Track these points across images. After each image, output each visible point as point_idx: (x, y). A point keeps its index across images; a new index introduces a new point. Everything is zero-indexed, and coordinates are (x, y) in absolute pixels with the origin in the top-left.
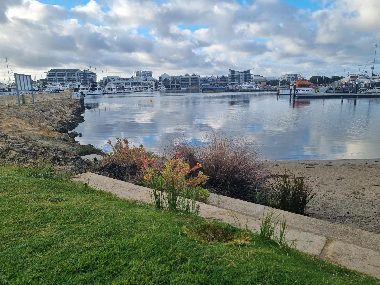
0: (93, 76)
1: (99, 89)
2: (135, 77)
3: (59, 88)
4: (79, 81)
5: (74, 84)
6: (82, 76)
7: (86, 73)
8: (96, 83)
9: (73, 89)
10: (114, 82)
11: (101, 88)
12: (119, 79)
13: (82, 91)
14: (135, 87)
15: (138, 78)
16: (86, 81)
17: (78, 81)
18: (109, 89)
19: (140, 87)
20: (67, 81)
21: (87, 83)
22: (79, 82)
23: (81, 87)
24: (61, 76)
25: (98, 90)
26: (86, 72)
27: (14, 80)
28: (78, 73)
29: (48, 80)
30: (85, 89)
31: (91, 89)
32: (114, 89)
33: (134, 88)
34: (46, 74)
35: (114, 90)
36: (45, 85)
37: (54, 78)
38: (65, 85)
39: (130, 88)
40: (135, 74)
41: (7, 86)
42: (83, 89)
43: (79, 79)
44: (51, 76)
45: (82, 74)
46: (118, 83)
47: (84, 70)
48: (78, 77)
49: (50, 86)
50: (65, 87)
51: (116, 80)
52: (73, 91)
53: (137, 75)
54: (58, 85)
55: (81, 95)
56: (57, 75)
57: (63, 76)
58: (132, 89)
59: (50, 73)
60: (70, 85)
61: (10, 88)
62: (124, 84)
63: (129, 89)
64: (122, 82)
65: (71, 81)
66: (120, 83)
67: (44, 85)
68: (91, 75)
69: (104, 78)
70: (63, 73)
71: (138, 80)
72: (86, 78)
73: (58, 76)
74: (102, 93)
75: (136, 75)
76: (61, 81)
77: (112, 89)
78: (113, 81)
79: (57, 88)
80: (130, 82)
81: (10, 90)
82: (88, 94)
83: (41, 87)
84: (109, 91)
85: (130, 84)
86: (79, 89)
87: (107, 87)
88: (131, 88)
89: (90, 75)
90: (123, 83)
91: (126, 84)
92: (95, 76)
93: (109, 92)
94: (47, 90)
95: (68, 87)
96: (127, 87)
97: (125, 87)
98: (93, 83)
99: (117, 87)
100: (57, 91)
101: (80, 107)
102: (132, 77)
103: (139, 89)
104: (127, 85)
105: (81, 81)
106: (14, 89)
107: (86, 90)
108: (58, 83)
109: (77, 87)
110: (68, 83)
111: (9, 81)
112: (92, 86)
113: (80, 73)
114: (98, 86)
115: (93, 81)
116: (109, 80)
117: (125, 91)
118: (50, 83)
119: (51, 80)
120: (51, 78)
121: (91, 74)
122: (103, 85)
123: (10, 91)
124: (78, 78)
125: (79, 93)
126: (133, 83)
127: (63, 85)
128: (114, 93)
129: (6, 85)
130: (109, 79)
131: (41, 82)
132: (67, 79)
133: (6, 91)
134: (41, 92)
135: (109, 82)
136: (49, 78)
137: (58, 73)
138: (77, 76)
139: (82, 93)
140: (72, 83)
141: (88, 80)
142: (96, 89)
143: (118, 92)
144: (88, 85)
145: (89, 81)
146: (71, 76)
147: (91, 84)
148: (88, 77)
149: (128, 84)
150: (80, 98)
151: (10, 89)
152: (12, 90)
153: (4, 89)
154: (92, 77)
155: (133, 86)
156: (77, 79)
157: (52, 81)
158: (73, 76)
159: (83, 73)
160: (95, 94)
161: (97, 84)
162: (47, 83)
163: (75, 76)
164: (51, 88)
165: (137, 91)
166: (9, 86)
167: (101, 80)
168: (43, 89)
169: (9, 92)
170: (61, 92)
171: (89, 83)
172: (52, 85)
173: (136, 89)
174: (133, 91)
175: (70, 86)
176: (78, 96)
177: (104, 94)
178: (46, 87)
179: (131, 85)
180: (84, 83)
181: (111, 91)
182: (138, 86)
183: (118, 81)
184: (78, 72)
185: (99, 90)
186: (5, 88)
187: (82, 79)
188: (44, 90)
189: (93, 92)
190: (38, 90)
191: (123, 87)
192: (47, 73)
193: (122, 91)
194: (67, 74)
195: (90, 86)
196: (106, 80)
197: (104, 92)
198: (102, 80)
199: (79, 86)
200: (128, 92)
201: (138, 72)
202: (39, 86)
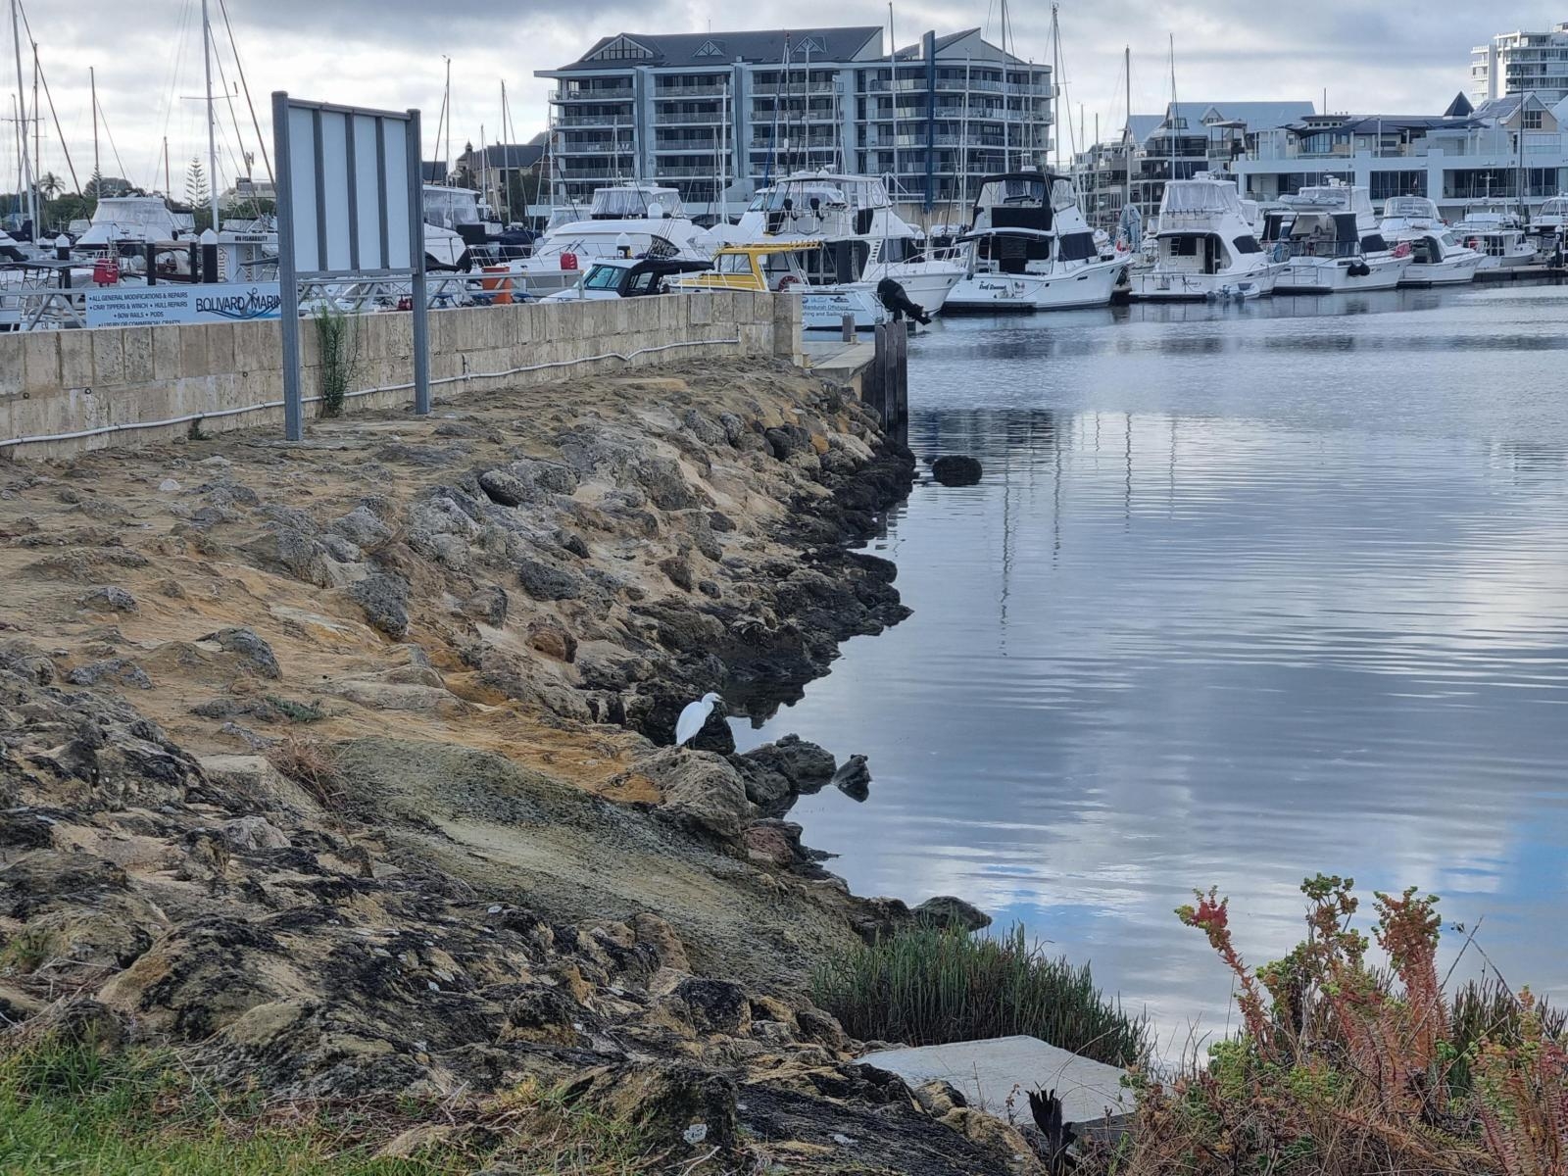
0: (1015, 104)
1: (1078, 247)
2: (1493, 108)
3: (662, 244)
4: (872, 161)
5: (809, 189)
6: (905, 101)
7: (946, 73)
8: (1044, 180)
9: (800, 255)
10: (1241, 166)
11: (1100, 236)
12: (1302, 134)
13: (898, 271)
14: (1487, 218)
15: (1532, 119)
16: (946, 156)
17: (861, 157)
18: (1183, 245)
19: (1548, 221)
20: (749, 166)
21: (944, 183)
22: (862, 169)
23: (892, 224)
24: (688, 107)
25: (1063, 257)
26: (946, 58)
27: (249, 159)
28: (860, 75)
29: (562, 148)
30: (929, 251)
31: (989, 247)
32: (1245, 245)
33: (1469, 242)
34: (553, 84)
35: (1239, 266)
36: (532, 211)
37: (626, 135)
38: (723, 207)
39: (1431, 242)
40: (1502, 66)
41: (182, 221)
42: (909, 250)
43: (872, 134)
44: (593, 110)
45: (908, 86)
46: (1286, 183)
47: (930, 37)
48: (861, 114)
49: (576, 216)
50: (722, 232)
51: (1267, 146)
52: (802, 274)
53: (1521, 76)
54: (655, 209)
55: (887, 316)
56: (652, 93)
57: (711, 107)
58: (1445, 249)
59: (584, 83)
60: (777, 206)
61: (209, 237)
62: (1362, 186)
63: (1415, 246)
64: (1341, 166)
65: (792, 161)
66: (1312, 179)
67: (518, 211)
68: (1004, 89)
69: (1134, 123)
70: (710, 80)
71: (1530, 138)
72: (945, 127)
73: (667, 108)
74: (1101, 291)
75: (1503, 75)
76: (689, 161)
77: (1213, 244)
78: (1237, 149)
79: (638, 235)
80: (1434, 161)
81: (205, 264)
82: (952, 310)
83: (492, 229)
84: (1186, 275)
85: (1435, 184)
86: (863, 249)
87: (1161, 225)
88: (1438, 232)
89: (987, 88)
90: (1347, 177)
91: (1384, 185)
92: (1039, 102)
93: (1176, 289)
94: (544, 259)
95: (754, 224)
96: (1389, 230)
97: (1365, 226)
98: (1015, 179)
99: (1272, 223)
100: (637, 270)
101: (861, 449)
102: (1461, 106)
103: (1529, 249)
104: (1389, 205)
105: (886, 158)
106: (248, 248)
107: (932, 266)
108: (655, 189)
109: (842, 230)
110: (759, 184)
111: (206, 167)
112: (999, 216)
113: (884, 74)
114: (1068, 221)
115: (1016, 160)
116: (1191, 146)
117: (1364, 271)
118: (574, 190)
119: (593, 150)
120: (595, 136)
121: (996, 75)
122: (1114, 201)
123: (211, 277)
124: (861, 132)
125: (862, 301)
126: (1462, 182)
127: (700, 208)
128: (1239, 300)
129: (176, 209)
130: (1193, 131)
131: (495, 174)
132: (749, 135)
133: (169, 273)
134: (488, 284)
135: (1185, 172)
136: (574, 138)
137: (667, 81)
138: (849, 108)
139: (890, 294)
140: (791, 184)
141: (964, 143)
142: (1040, 250)
143: (1285, 281)
144: (963, 200)
145: (973, 156)
146: (797, 105)
147: (994, 195)
148: (965, 115)
149: (1409, 183)
150: (863, 351)
151: (210, 251)
152: (227, 263)
153: (152, 250)
154: (1002, 116)
155: (1463, 211)
156: (849, 136)
157: (598, 163)
158: (815, 103)
159: (918, 73)
160: (1028, 310)
161: (1060, 189)
162: (545, 190)
163: (827, 102)
164: (589, 244)
165: (1514, 277)
166: (202, 218)
167: (1097, 151)
168: (509, 254)
169: (193, 279)
170: (682, 280)
171: (976, 186)
172: (595, 207)
173: (1495, 245)
174: (1466, 274)
175: (775, 223)
176: (847, 330)
177: (1121, 302)
178: (542, 223)
179: (1436, 195)
180: (920, 184)
181: (1210, 268)
182: (1525, 211)
183: (1292, 149)
184: (863, 57)
185: (1077, 266)
186: (159, 236)
187: (903, 141)
188: (515, 266)
189: (1009, 280)
190: (465, 263)
191: (1346, 224)
192: (564, 76)
193: (1328, 271)
194: (748, 82)
195: (977, 211)
196: (1157, 147)
197: (1122, 280)
198: (1117, 150)
199: (864, 221)
200: (1403, 286)
201: (1542, 39)
202: (471, 218)
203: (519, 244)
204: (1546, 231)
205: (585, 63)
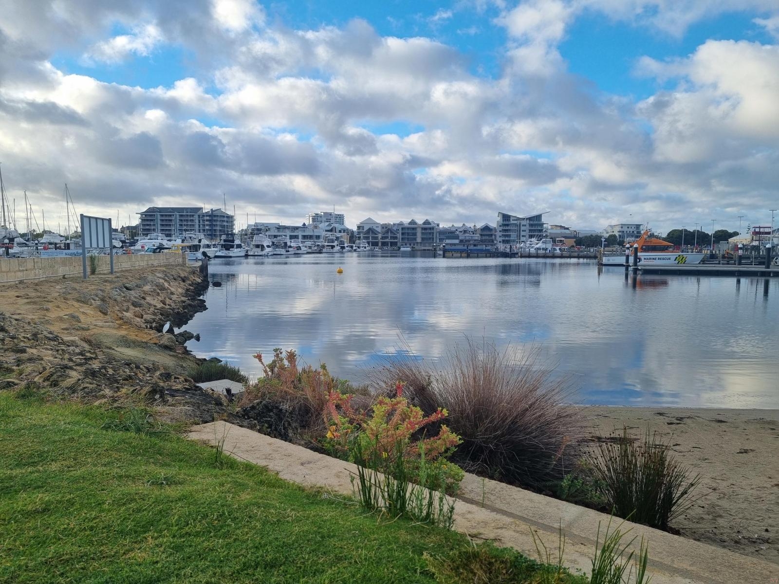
0: (227, 222)
1: (239, 246)
2: (309, 225)
3: (161, 244)
4: (201, 231)
5: (190, 235)
6: (207, 220)
7: (215, 216)
8: (233, 235)
9: (188, 247)
10: (267, 233)
11: (243, 244)
12: (278, 228)
13: (206, 250)
14: (309, 243)
15: (316, 227)
16: (215, 230)
17: (199, 230)
18: (257, 246)
19: (318, 244)
20: (178, 231)
21: (215, 235)
22: (199, 232)
23: (205, 242)
24: (166, 220)
25: (237, 248)
26: (215, 213)
27: (77, 227)
28: (199, 215)
29: (141, 227)
30: (212, 246)
31: (222, 246)
32: (268, 246)
33: (306, 247)
34: (140, 215)
35: (267, 250)
36: (135, 238)
37: (154, 225)
38: (173, 238)
39: (300, 247)
40: (311, 218)
41: (62, 239)
42: (208, 246)
43: (201, 226)
44: (148, 220)
45: (208, 218)
46: (275, 236)
47: (212, 210)
48: (199, 222)
49: (145, 239)
50: (173, 242)
51: (272, 230)
52: (188, 250)
53: (314, 220)
54: (159, 238)
55: (204, 258)
56: (159, 217)
57: (171, 220)
58: (302, 248)
59: (146, 215)
60: (183, 238)
61: (68, 241)
62: (288, 237)
63: (297, 247)
64: (284, 234)
65: (186, 230)
66: (280, 236)
67: (133, 238)
68: (225, 219)
69: (249, 226)
70: (170, 215)
71: (315, 230)
72: (215, 225)
73: (162, 220)
74: (243, 254)
75: (311, 220)
76: (166, 230)
77: (263, 247)
78: (267, 231)
79: (157, 243)
80: (300, 234)
81: (67, 247)
82: (216, 257)
83: (127, 241)
84: (258, 251)
85: (300, 237)
86: (200, 246)
87: (253, 243)
88: (301, 245)
89: (222, 219)
90: (286, 236)
91: (291, 237)
92: (232, 222)
93: (256, 254)
94: (138, 246)
95: (179, 241)
96: (292, 245)
97: (289, 244)
98: (228, 235)
99: (273, 243)
100: (156, 249)
101: (199, 281)
102: (304, 224)
103: (316, 248)
104: (292, 241)
105: (204, 230)
106: (76, 244)
107: (213, 249)
108: (160, 235)
109: (196, 243)
110: (180, 234)
111: (67, 228)
112: (225, 241)
113: (204, 216)
114: (237, 242)
115: (228, 231)
116: (259, 230)
117: (289, 251)
118: (144, 234)
119: (148, 227)
120: (148, 225)
121: (224, 217)
122: (246, 239)
123: (69, 248)
124: (199, 226)
125: (199, 255)
126: (304, 237)
127: (169, 238)
128: (267, 256)
129: (61, 236)
130: (259, 227)
131: (128, 231)
132: (178, 226)
133: (60, 248)
134: (126, 251)
135: (258, 234)
136: (144, 225)
137: (162, 216)
138: (197, 221)
139: (204, 254)
140: (187, 235)
141: (218, 228)
142: (232, 247)
143: (275, 253)
144: (218, 238)
145: (220, 230)
146: (187, 221)
147: (224, 237)
148: (218, 223)
149: (296, 237)
150: (200, 264)
151: (68, 244)
152: (72, 246)
153: (56, 244)
154: (225, 224)
155: (305, 242)
156: (197, 226)
157: (149, 230)
158: (191, 220)
159: (209, 216)
160: (231, 257)
161: (236, 237)
162: (138, 234)
163: (193, 220)
164: (147, 244)
165: (313, 253)
166: (67, 238)
167: (242, 230)
168: (132, 246)
169: (65, 249)
170: (165, 251)
171: (221, 236)
172: (148, 237)
173: (310, 247)
174: (305, 252)
175: (183, 241)
176: (197, 260)
177: (247, 256)
178: (137, 240)
179: (300, 240)
180: (211, 235)
181: (262, 250)
182: (315, 242)
183: (276, 231)
184: (200, 212)
185: (239, 250)
186: (58, 241)
187: (207, 227)
188: (132, 248)
189: (227, 252)
190: (122, 247)
191: (286, 243)
192: (142, 214)
193: (283, 251)
194: (178, 216)
195: (221, 240)
196: (253, 230)
197: (247, 252)
198: (246, 230)
199: (200, 241)
200: (294, 254)
201: (317, 214)
202: (123, 239)
203: (133, 244)
204: (318, 245)
205: (145, 212)
